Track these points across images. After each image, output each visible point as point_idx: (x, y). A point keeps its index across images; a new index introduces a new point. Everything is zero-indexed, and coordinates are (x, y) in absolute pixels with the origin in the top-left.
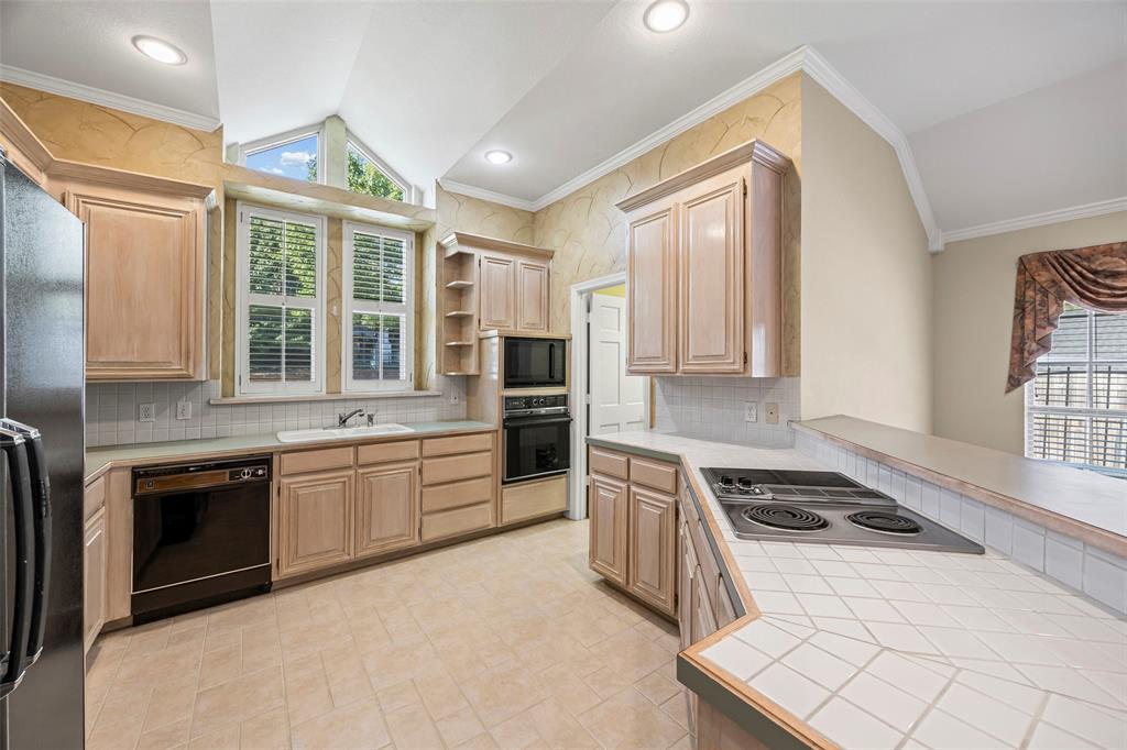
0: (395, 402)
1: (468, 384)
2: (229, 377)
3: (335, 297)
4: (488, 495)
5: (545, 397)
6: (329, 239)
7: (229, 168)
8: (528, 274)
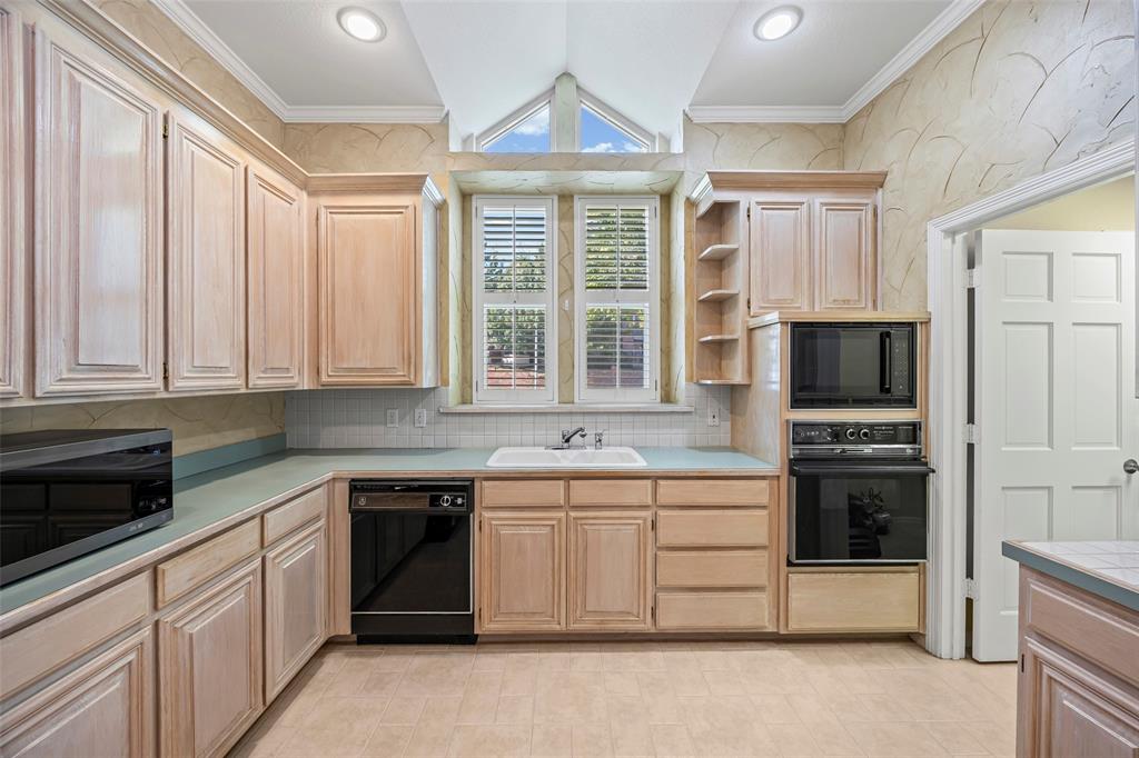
0: (630, 418)
1: (733, 397)
2: (468, 383)
3: (567, 289)
4: (762, 578)
5: (871, 426)
6: (560, 219)
7: (455, 155)
8: (834, 219)
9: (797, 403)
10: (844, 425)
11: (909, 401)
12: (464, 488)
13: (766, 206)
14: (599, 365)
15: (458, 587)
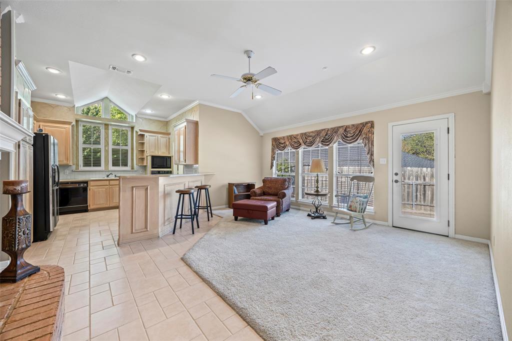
1: (144, 168)
2: (77, 165)
3: (107, 144)
5: (164, 171)
6: (105, 129)
7: (76, 115)
8: (162, 139)
9: (152, 168)
10: (160, 171)
11: (170, 168)
12: (86, 182)
13: (150, 136)
15: (85, 201)
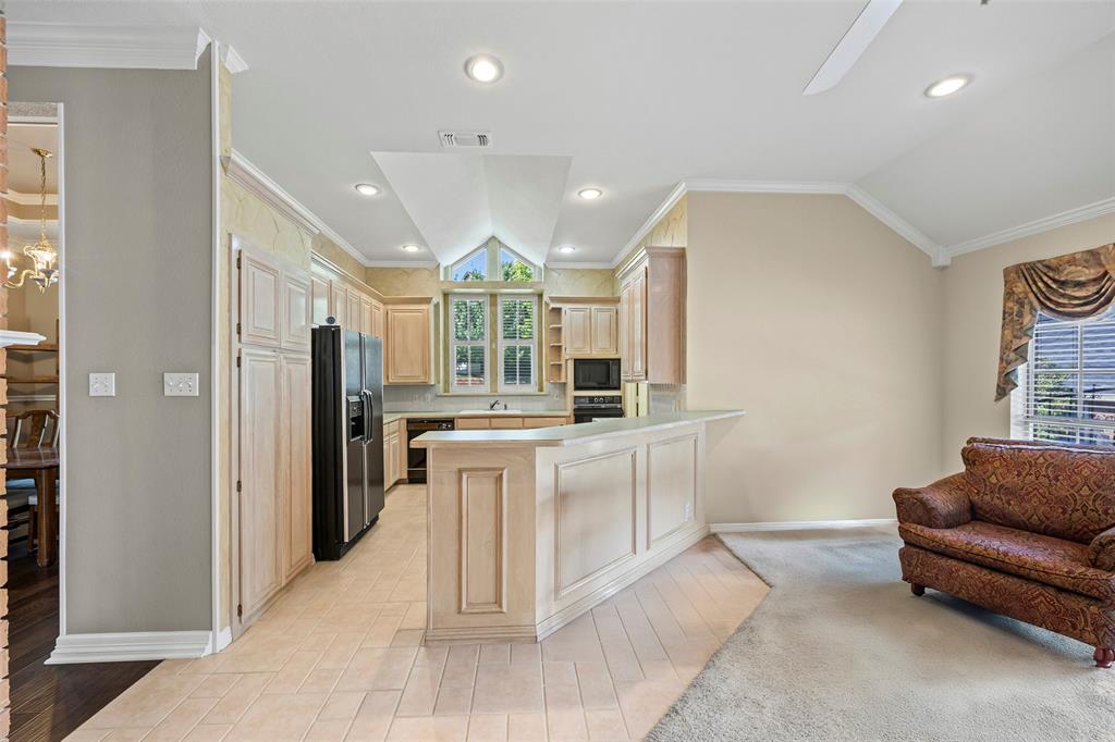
0: (523, 397)
1: (562, 388)
2: (447, 382)
3: (494, 338)
5: (604, 397)
6: (491, 307)
7: (442, 282)
8: (600, 314)
9: (577, 388)
10: (593, 397)
11: (618, 388)
12: (452, 421)
13: (573, 309)
14: (510, 374)
